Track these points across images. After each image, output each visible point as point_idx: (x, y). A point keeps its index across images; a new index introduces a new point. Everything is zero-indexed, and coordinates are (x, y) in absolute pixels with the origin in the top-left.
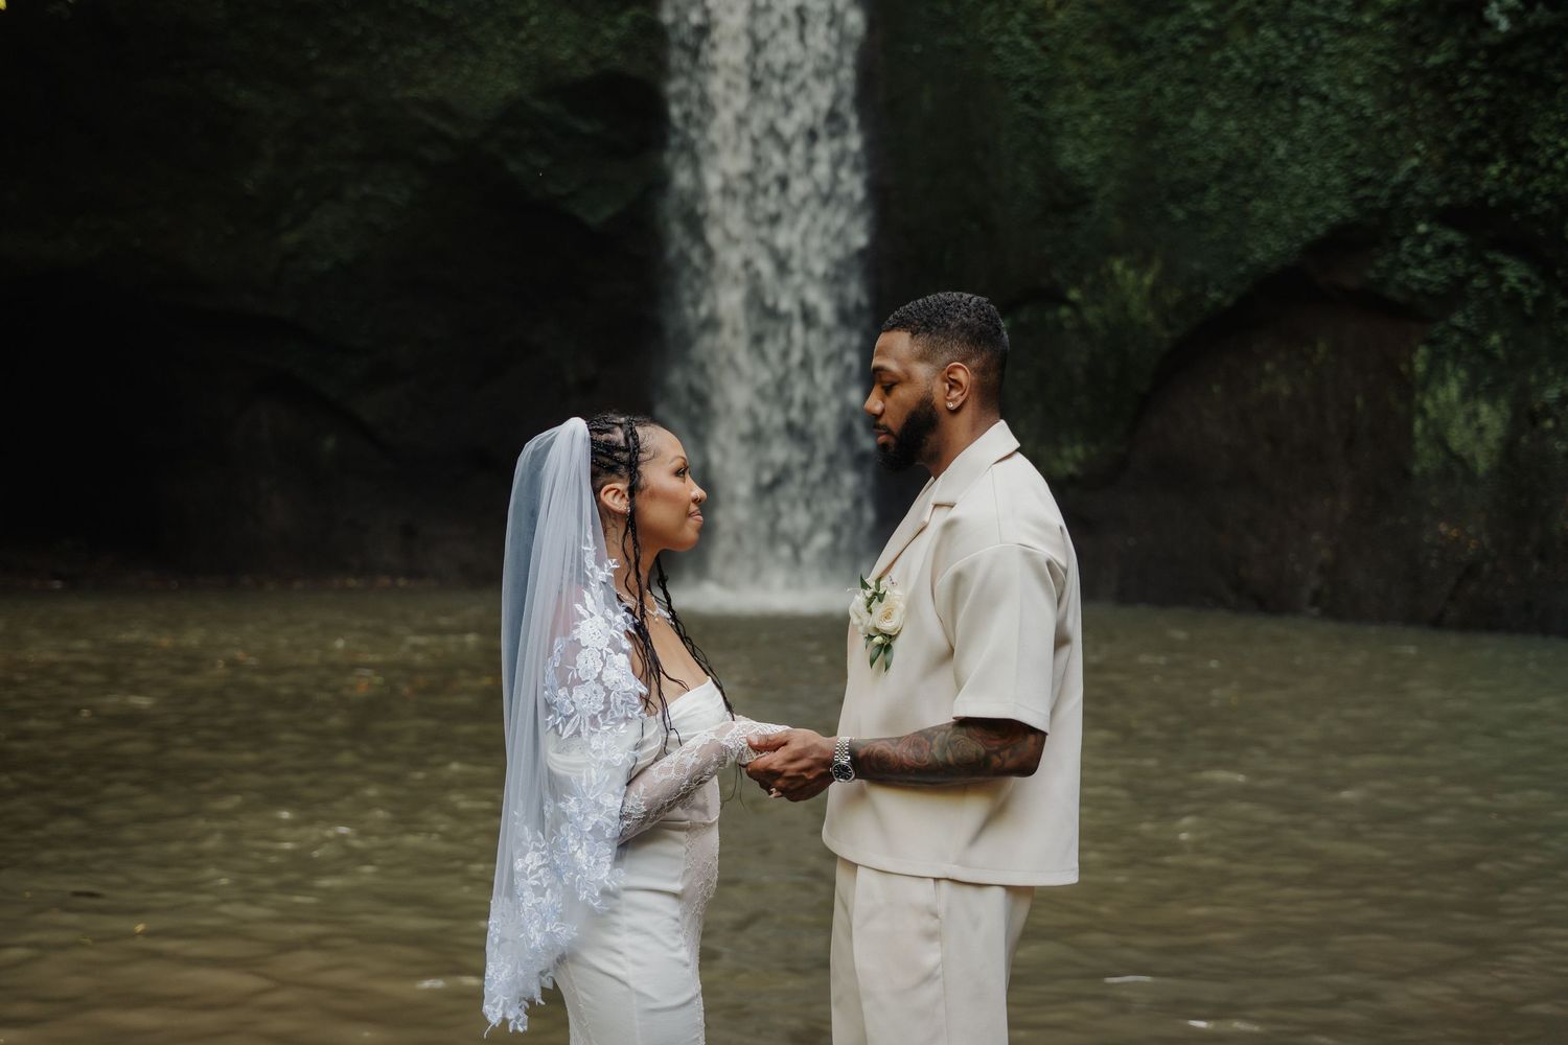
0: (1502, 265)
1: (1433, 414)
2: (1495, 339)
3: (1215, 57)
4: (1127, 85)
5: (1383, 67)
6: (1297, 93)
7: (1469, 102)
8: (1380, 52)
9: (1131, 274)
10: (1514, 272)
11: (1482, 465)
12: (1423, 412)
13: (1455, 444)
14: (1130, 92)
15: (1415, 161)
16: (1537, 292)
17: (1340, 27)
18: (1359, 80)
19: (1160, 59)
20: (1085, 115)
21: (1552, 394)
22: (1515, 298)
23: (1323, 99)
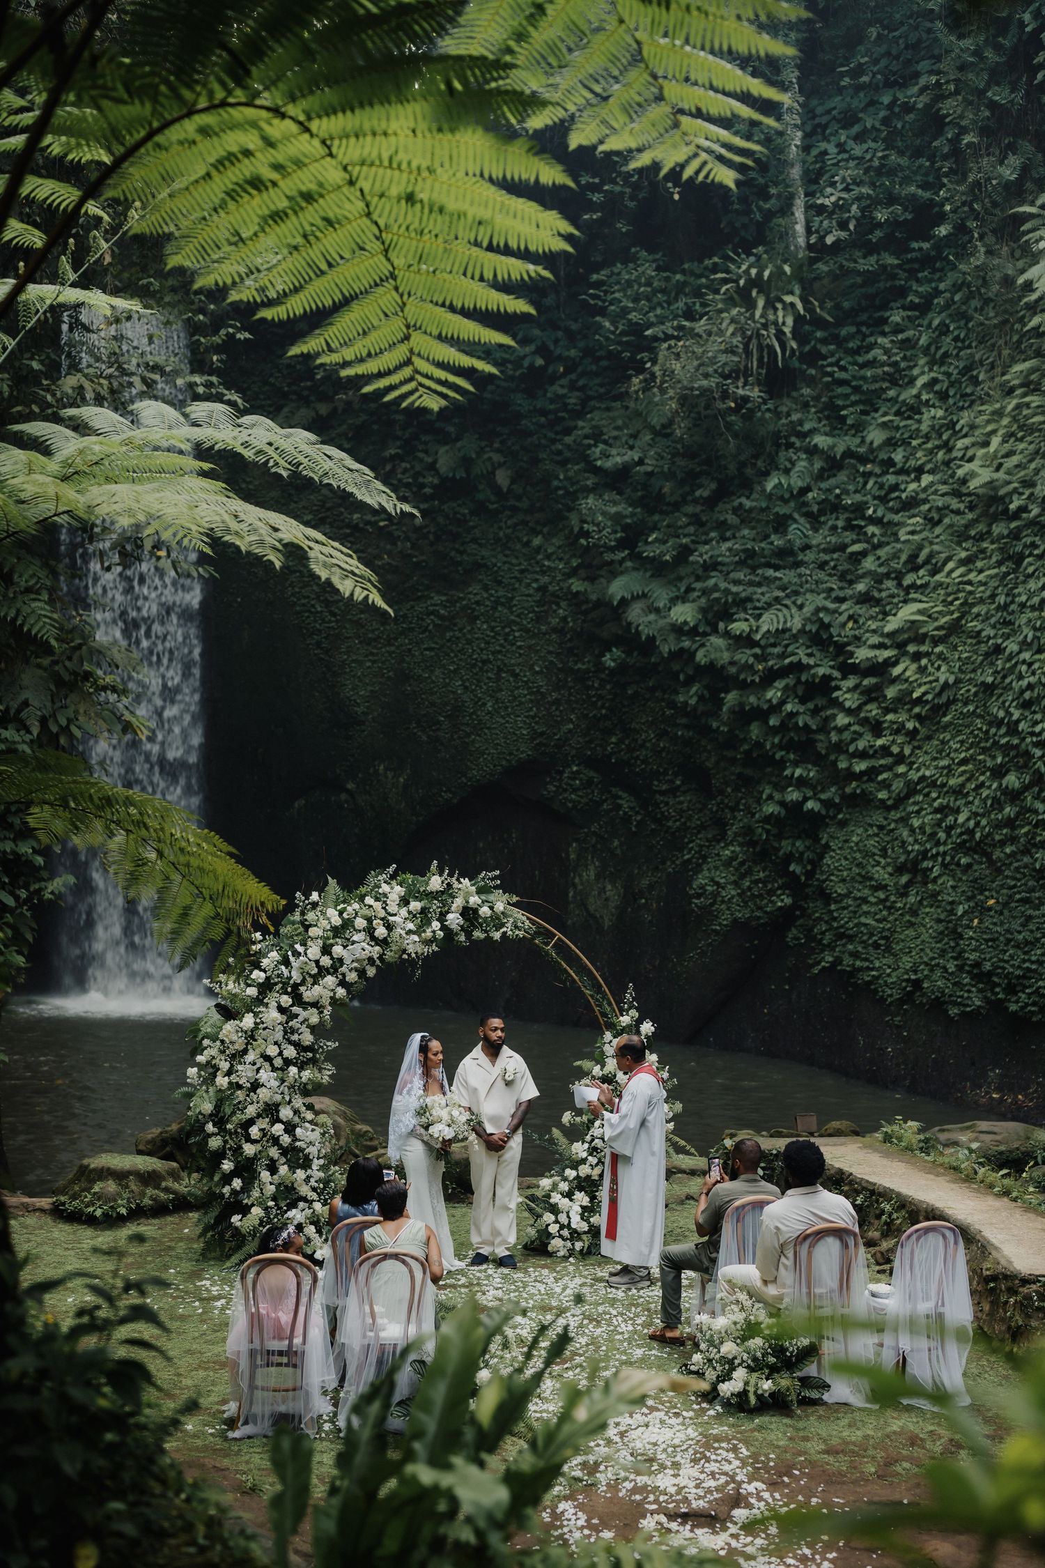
0: (620, 798)
1: (580, 887)
2: (616, 843)
3: (448, 635)
4: (390, 645)
5: (551, 662)
6: (500, 670)
7: (600, 697)
8: (550, 652)
9: (390, 775)
10: (626, 802)
11: (607, 923)
12: (574, 885)
13: (592, 908)
14: (393, 649)
15: (571, 726)
16: (639, 818)
17: (528, 631)
18: (537, 669)
19: (411, 630)
20: (360, 663)
21: (645, 882)
22: (627, 819)
23: (516, 676)
